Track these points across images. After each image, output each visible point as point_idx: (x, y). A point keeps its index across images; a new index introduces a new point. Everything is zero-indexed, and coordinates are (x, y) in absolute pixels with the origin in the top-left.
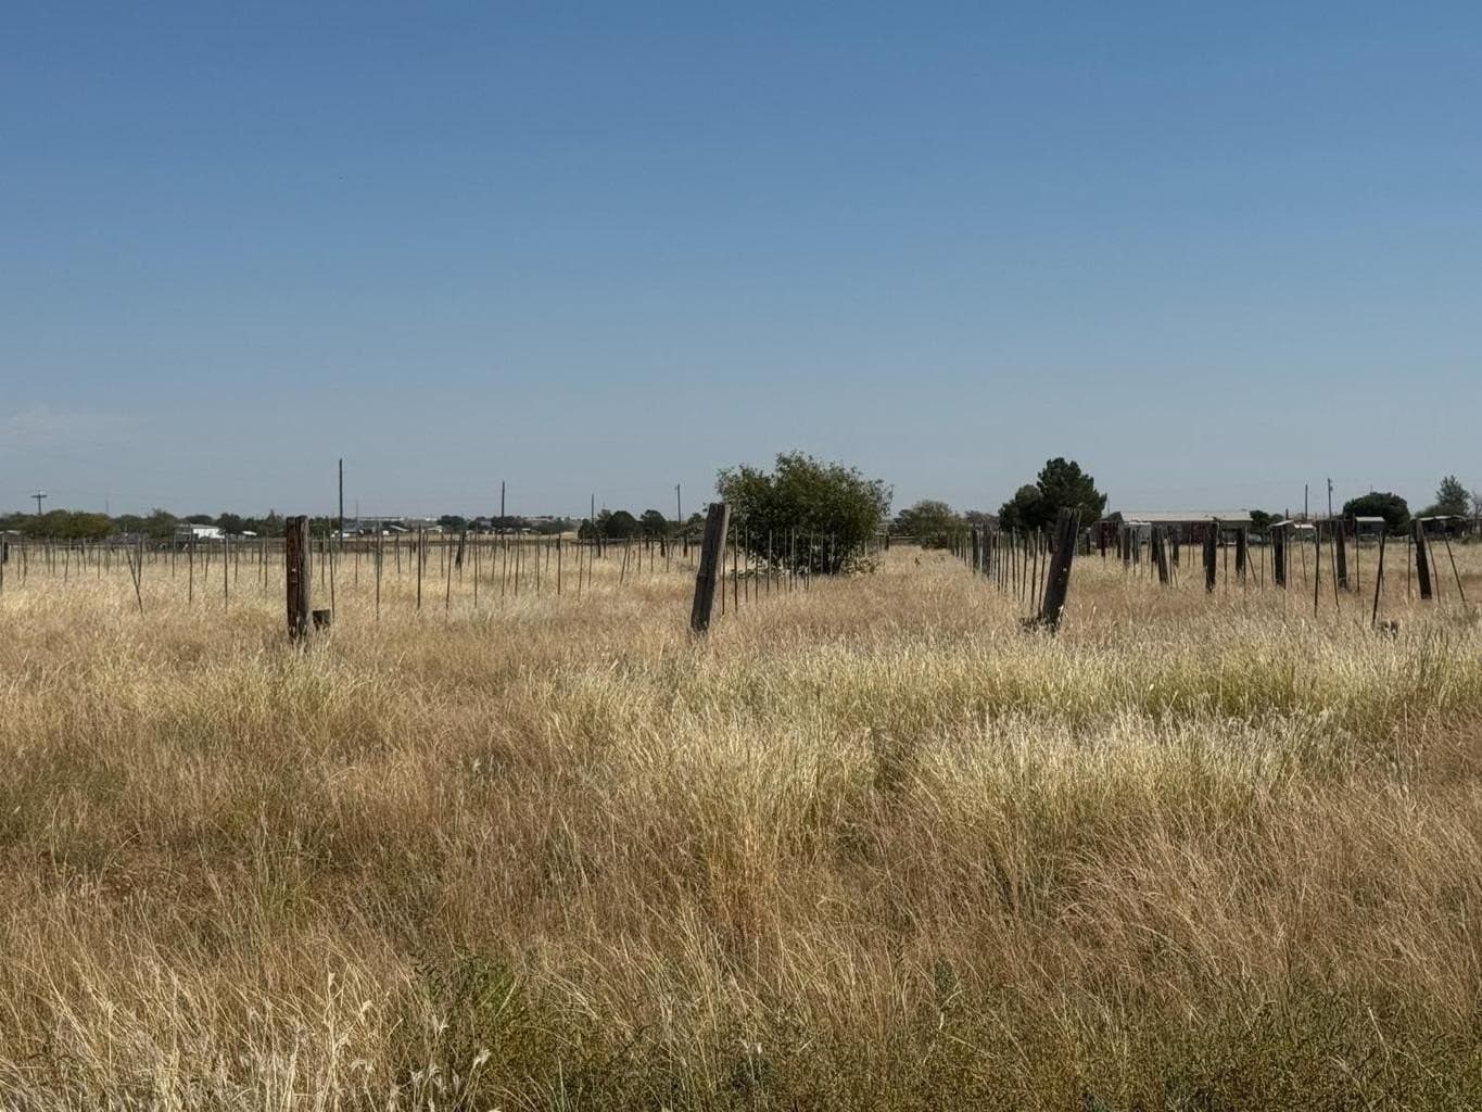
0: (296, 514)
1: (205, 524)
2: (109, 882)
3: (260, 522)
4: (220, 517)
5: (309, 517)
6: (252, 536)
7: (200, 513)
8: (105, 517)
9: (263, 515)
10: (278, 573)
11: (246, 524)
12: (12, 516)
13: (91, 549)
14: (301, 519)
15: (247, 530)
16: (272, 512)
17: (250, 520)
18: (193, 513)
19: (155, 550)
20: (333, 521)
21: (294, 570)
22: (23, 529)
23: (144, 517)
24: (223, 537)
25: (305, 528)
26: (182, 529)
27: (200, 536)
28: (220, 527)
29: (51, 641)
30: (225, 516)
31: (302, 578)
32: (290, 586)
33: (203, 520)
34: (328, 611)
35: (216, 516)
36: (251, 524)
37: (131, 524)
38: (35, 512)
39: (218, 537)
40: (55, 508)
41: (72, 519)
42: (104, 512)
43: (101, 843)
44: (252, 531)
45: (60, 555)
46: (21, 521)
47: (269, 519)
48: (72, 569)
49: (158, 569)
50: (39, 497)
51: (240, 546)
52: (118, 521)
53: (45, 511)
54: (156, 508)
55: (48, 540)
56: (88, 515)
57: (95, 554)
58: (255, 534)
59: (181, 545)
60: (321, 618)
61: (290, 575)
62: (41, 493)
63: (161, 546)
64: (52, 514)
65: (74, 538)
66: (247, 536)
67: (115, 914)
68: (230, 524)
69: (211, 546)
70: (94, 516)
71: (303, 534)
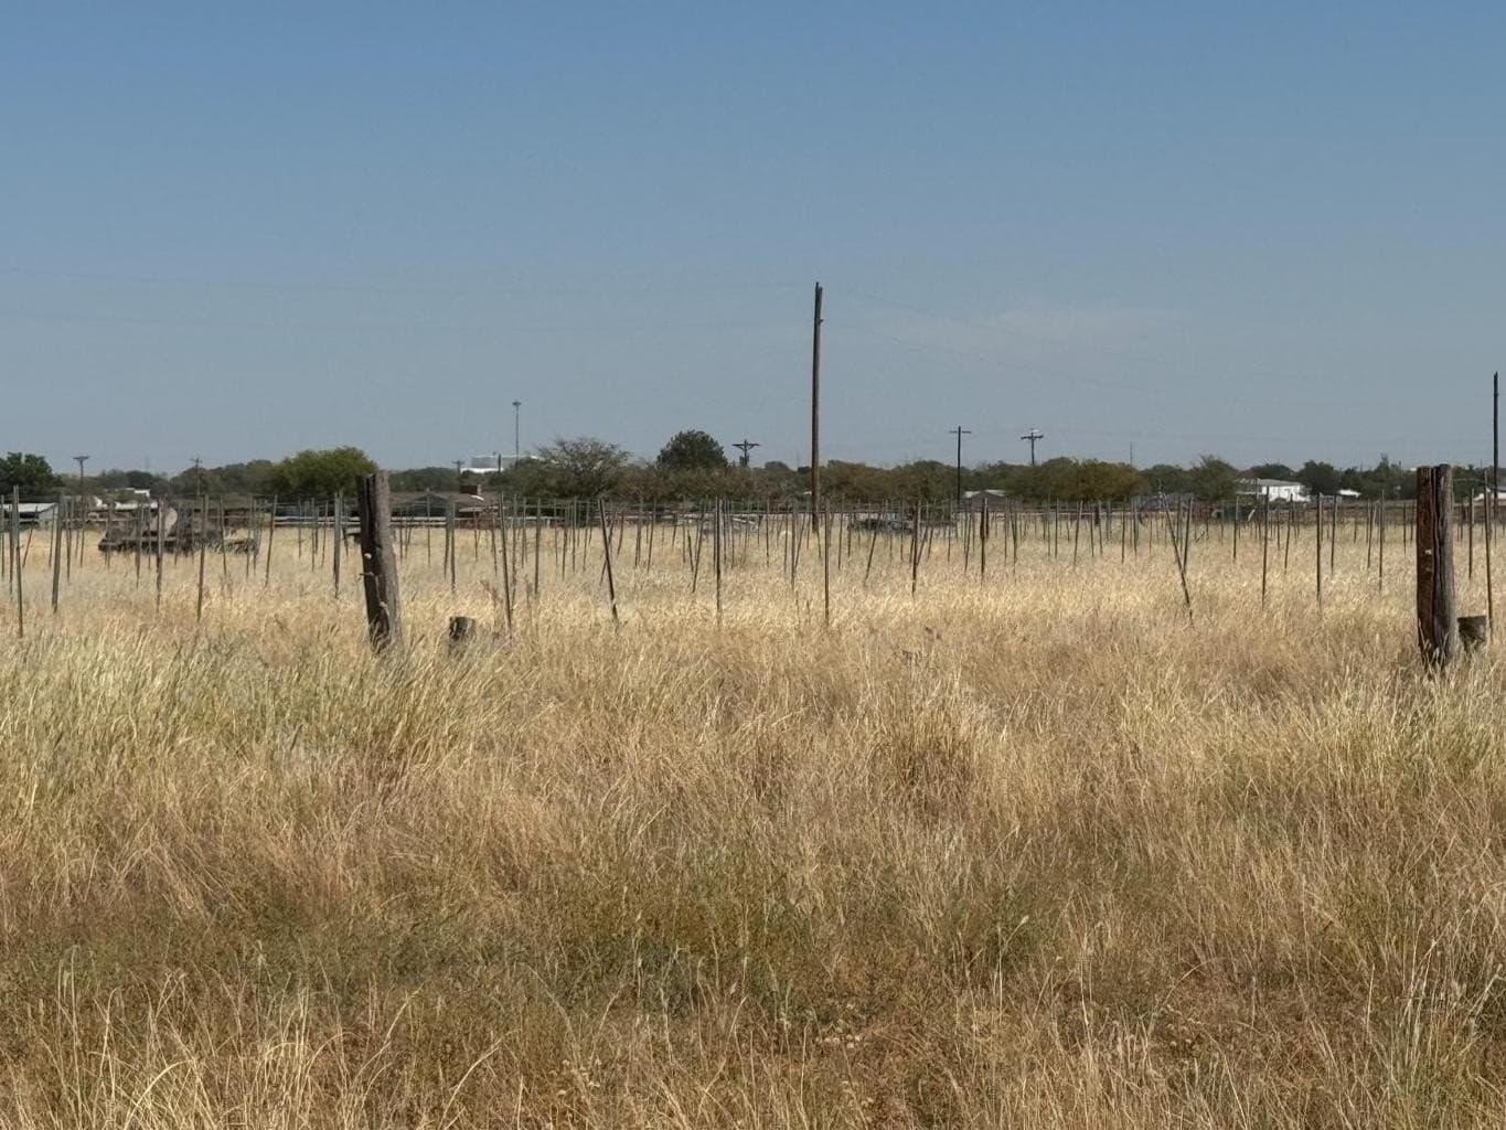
0: (1433, 463)
1: (1281, 479)
2: (1160, 1034)
3: (1366, 475)
4: (1303, 467)
5: (1452, 465)
6: (1352, 497)
7: (1272, 462)
8: (1128, 469)
9: (1370, 464)
10: (1401, 557)
11: (1343, 479)
12: (992, 468)
13: (1109, 518)
14: (1439, 471)
15: (1345, 488)
16: (1385, 459)
17: (1350, 472)
18: (1260, 463)
19: (1205, 518)
20: (1480, 474)
21: (1429, 552)
22: (1008, 488)
23: (1187, 467)
24: (1308, 499)
25: (1447, 485)
26: (1245, 487)
27: (1272, 499)
28: (1302, 483)
29: (1060, 658)
30: (1310, 466)
31: (1442, 563)
32: (1422, 577)
33: (1277, 473)
34: (1484, 617)
35: (1297, 466)
36: (1350, 478)
37: (1164, 481)
38: (1026, 462)
39: (1302, 499)
40: (1056, 455)
41: (1079, 472)
42: (1127, 462)
43: (1145, 973)
44: (1353, 489)
45: (1066, 528)
46: (1004, 476)
47: (1378, 470)
48: (1083, 547)
49: (1212, 548)
50: (1032, 438)
51: (1337, 515)
52: (1148, 475)
53: (1041, 459)
54: (1207, 454)
55: (1045, 504)
56: (1104, 464)
57: (1116, 525)
58: (1357, 494)
59: (1245, 512)
60: (1470, 628)
61: (1422, 560)
62: (1036, 432)
63: (1214, 514)
64: (1051, 464)
65: (1086, 500)
66: (1345, 497)
67: (1171, 1084)
68: (1318, 479)
69: (1291, 514)
70: (1111, 466)
71: (1444, 493)
